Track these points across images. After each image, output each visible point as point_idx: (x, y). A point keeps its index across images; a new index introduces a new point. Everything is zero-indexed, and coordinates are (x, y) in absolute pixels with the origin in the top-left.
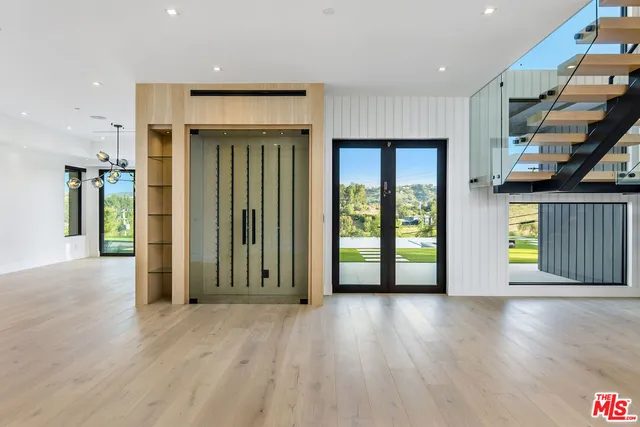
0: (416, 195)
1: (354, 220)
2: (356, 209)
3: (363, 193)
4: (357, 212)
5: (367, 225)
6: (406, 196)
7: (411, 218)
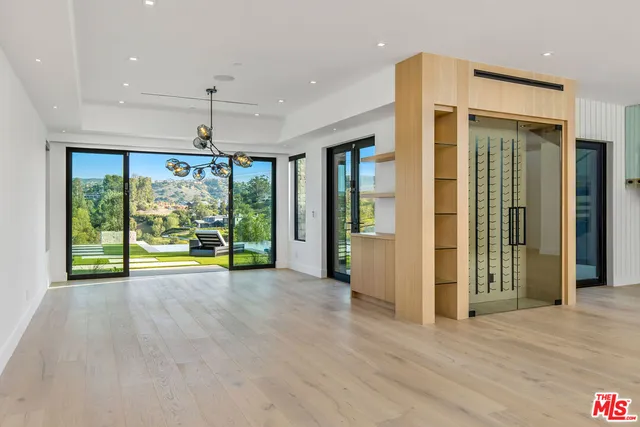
0: (211, 191)
1: (138, 222)
2: (139, 208)
3: (148, 187)
4: (141, 213)
5: (157, 228)
6: (198, 192)
7: (212, 219)
